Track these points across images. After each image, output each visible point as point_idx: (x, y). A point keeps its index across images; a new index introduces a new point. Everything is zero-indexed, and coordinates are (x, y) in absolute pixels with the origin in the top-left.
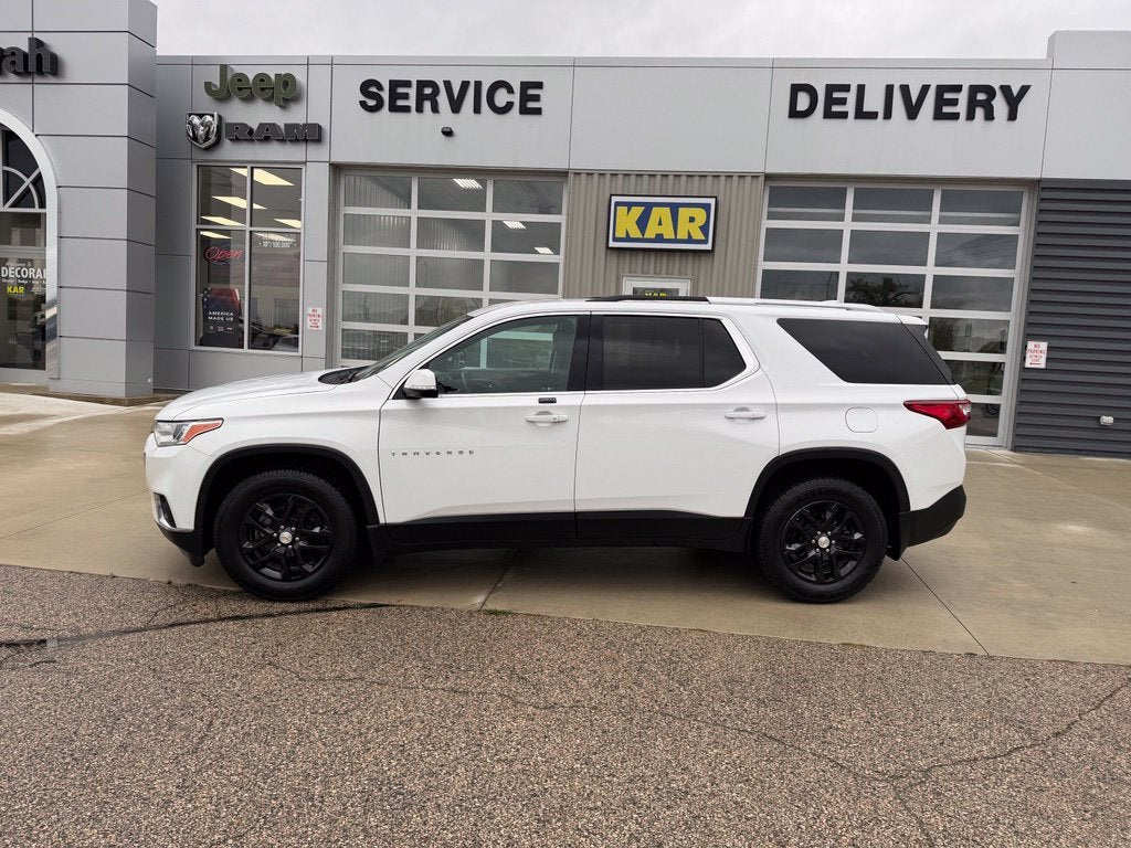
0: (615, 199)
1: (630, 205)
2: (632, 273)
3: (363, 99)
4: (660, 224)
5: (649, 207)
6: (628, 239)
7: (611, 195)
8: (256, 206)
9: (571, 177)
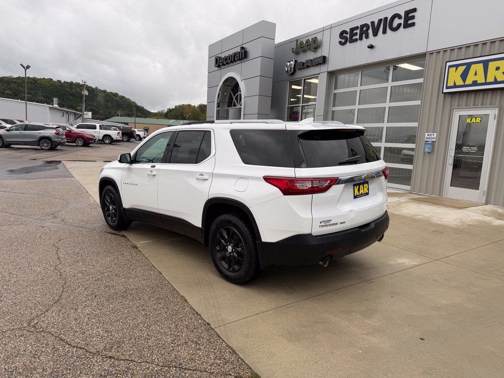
0: (448, 64)
1: (457, 66)
2: (459, 107)
3: (340, 40)
4: (476, 74)
5: (469, 65)
6: (455, 86)
7: (446, 62)
8: (305, 96)
9: (428, 56)
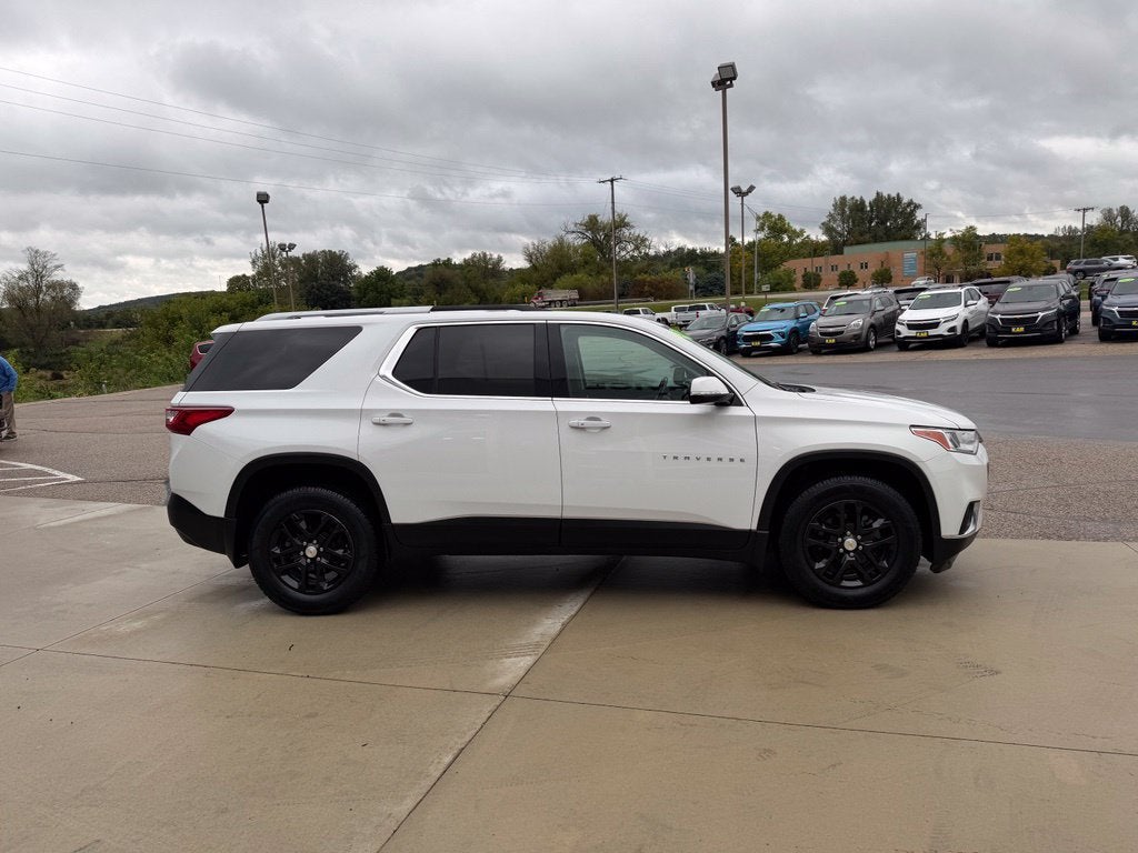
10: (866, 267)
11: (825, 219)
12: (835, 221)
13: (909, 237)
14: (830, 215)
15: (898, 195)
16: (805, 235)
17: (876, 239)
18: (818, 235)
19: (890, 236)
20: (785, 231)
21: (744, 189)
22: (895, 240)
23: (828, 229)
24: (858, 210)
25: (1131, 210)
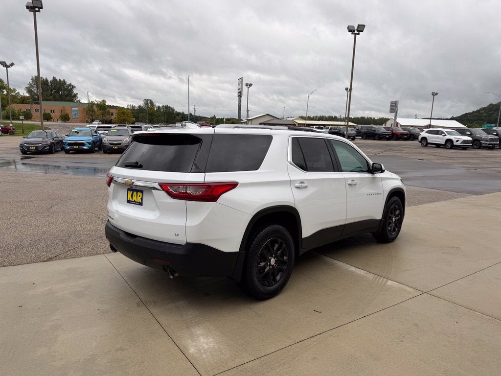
10: (54, 112)
11: (28, 86)
12: (33, 87)
13: (72, 101)
14: (30, 84)
15: (64, 80)
16: (17, 92)
17: (55, 99)
18: (23, 93)
19: (61, 99)
20: (5, 88)
21: (8, 64)
22: (65, 101)
23: (29, 90)
24: (45, 84)
25: (153, 102)
